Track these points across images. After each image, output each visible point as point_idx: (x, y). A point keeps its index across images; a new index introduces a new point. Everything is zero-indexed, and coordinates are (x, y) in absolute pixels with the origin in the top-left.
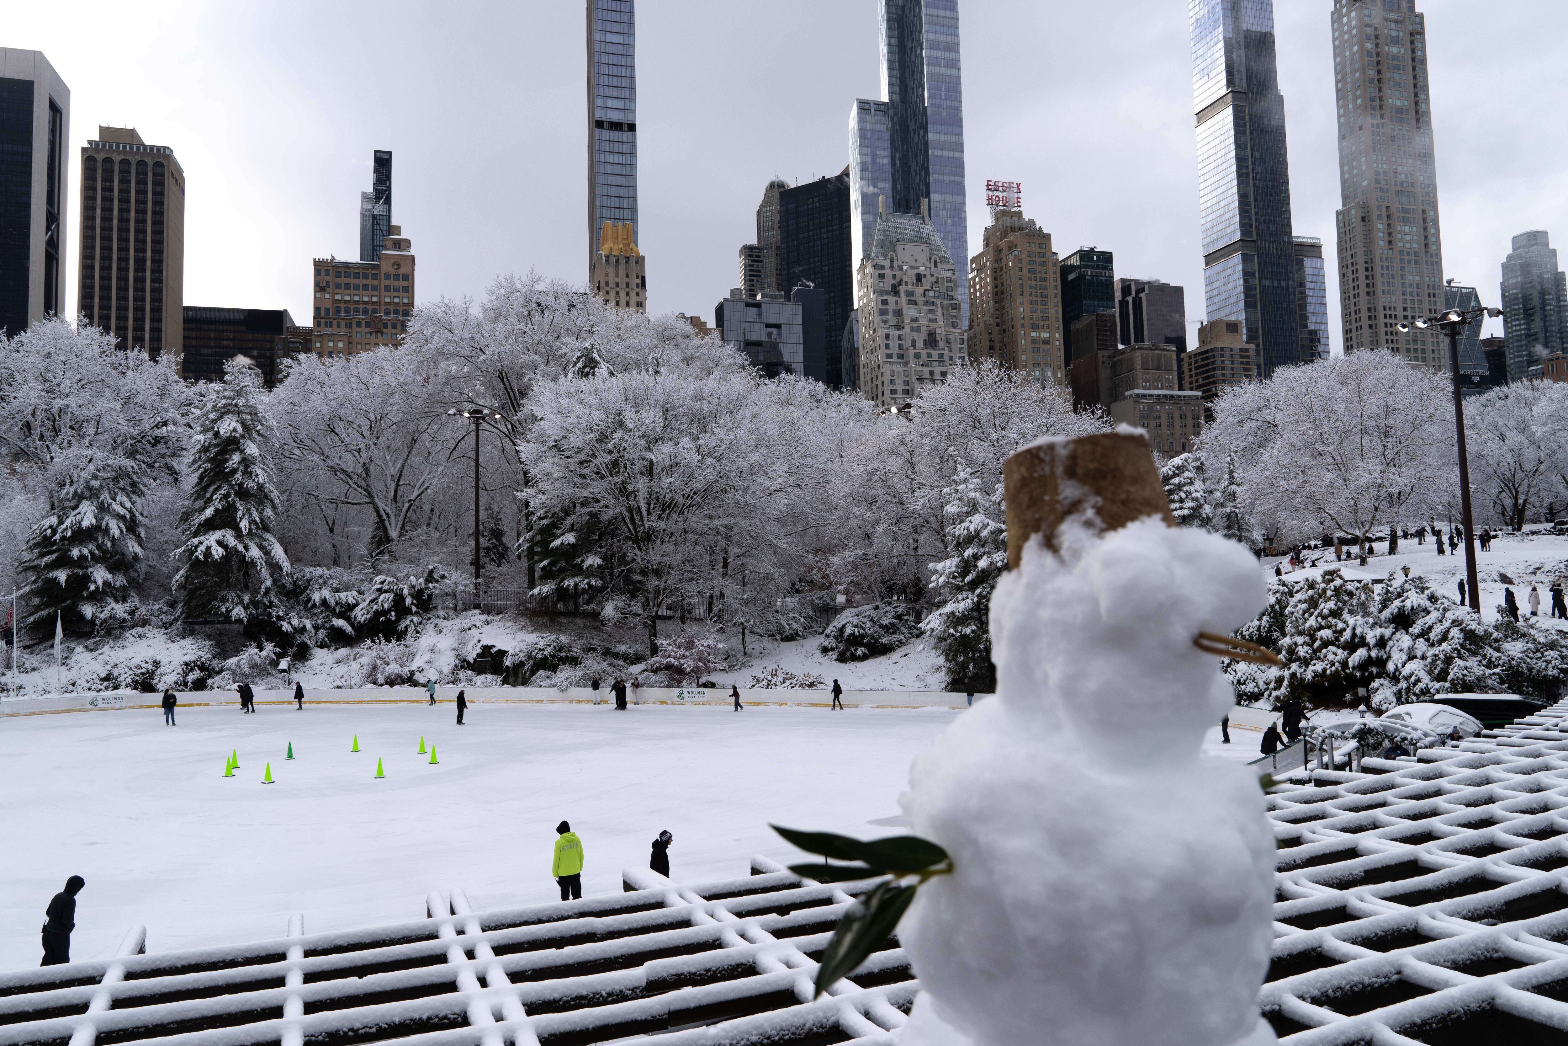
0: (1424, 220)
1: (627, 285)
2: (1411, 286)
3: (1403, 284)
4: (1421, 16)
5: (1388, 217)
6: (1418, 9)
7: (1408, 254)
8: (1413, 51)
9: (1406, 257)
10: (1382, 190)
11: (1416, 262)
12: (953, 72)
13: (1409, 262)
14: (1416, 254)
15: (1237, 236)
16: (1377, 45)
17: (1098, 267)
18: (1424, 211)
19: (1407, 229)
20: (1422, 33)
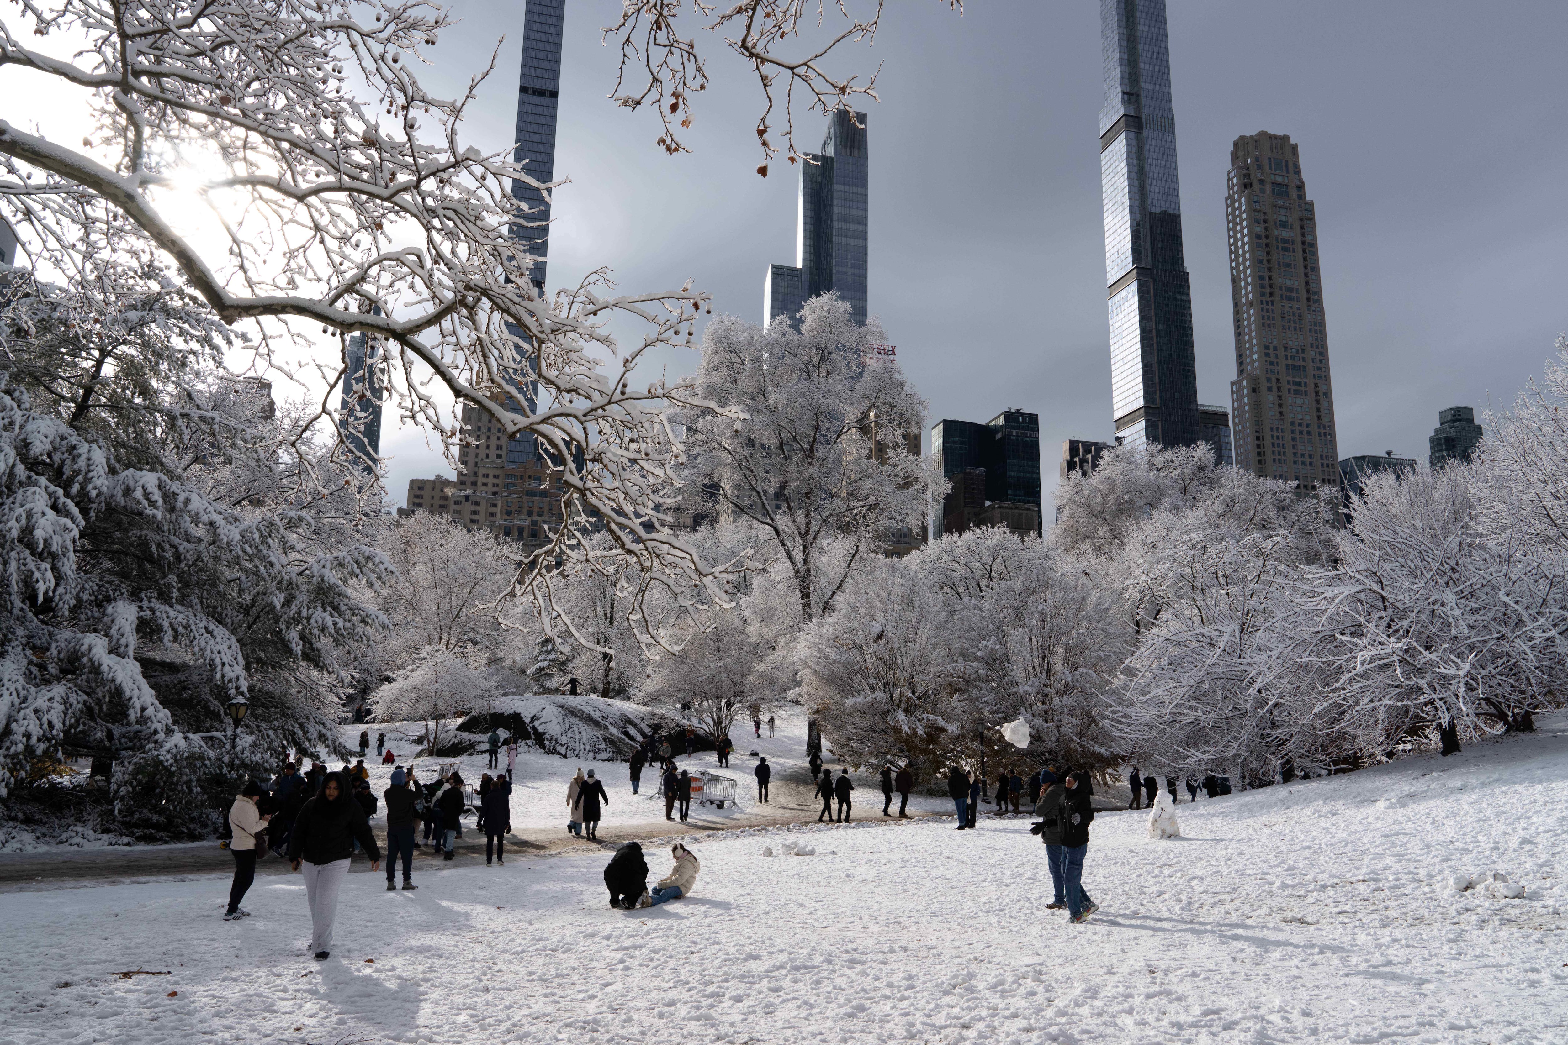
0: (1317, 393)
1: (489, 430)
2: (1303, 455)
3: (1295, 455)
4: (1311, 203)
5: (1279, 389)
6: (1309, 197)
7: (1300, 425)
8: (1303, 235)
9: (1298, 428)
10: (1272, 363)
11: (1309, 433)
12: (860, 242)
13: (1301, 432)
14: (1308, 425)
15: (1141, 403)
16: (1266, 229)
17: (1023, 428)
18: (1316, 385)
19: (1298, 401)
20: (1312, 219)
